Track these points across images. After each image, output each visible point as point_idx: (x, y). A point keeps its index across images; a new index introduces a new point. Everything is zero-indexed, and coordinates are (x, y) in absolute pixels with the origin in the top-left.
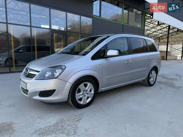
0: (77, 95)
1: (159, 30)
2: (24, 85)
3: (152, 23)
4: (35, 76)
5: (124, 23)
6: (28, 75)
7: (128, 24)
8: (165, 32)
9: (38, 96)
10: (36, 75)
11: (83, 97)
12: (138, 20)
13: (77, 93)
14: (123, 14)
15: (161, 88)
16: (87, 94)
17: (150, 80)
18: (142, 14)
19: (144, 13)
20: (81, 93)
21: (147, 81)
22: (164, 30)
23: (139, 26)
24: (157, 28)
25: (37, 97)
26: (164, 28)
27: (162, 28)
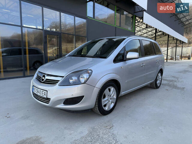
0: (103, 100)
1: (145, 33)
2: (44, 93)
3: (139, 26)
4: (57, 82)
5: (116, 26)
6: (46, 81)
7: (120, 27)
8: (150, 35)
9: (63, 104)
10: (59, 81)
11: (107, 103)
12: (129, 22)
13: (103, 98)
14: (115, 16)
15: (167, 90)
16: (111, 99)
17: (157, 83)
18: (132, 17)
19: (135, 16)
20: (106, 99)
21: (154, 84)
22: (149, 33)
23: (129, 29)
24: (143, 31)
25: (62, 106)
26: (150, 31)
27: (148, 31)
